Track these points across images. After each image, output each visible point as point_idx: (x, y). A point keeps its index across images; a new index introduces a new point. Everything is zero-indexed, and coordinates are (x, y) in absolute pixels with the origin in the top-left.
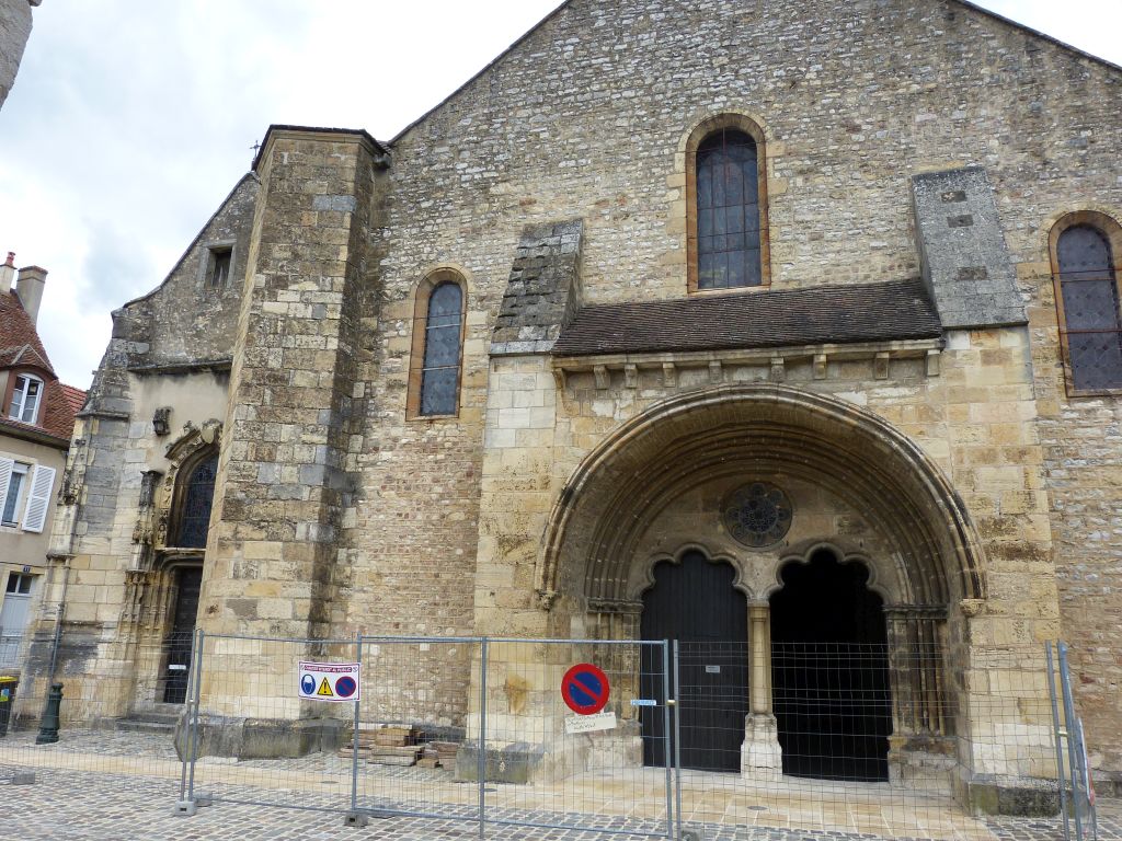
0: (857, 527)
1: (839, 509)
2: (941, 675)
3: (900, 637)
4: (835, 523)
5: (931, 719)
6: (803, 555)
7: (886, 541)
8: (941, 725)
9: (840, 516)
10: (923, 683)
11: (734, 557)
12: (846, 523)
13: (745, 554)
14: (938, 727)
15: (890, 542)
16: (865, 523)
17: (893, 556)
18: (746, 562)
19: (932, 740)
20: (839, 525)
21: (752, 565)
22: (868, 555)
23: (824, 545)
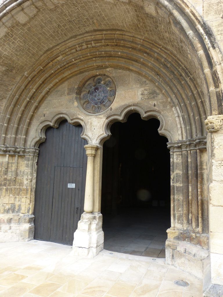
0: (153, 94)
1: (142, 84)
2: (202, 188)
3: (177, 163)
4: (140, 93)
5: (194, 220)
6: (120, 115)
7: (169, 100)
8: (200, 224)
9: (143, 89)
10: (190, 194)
11: (82, 120)
12: (146, 92)
13: (88, 117)
14: (197, 226)
15: (172, 99)
16: (158, 91)
17: (173, 109)
18: (88, 122)
19: (194, 235)
20: (142, 94)
21: (91, 123)
22: (158, 112)
23: (132, 108)
